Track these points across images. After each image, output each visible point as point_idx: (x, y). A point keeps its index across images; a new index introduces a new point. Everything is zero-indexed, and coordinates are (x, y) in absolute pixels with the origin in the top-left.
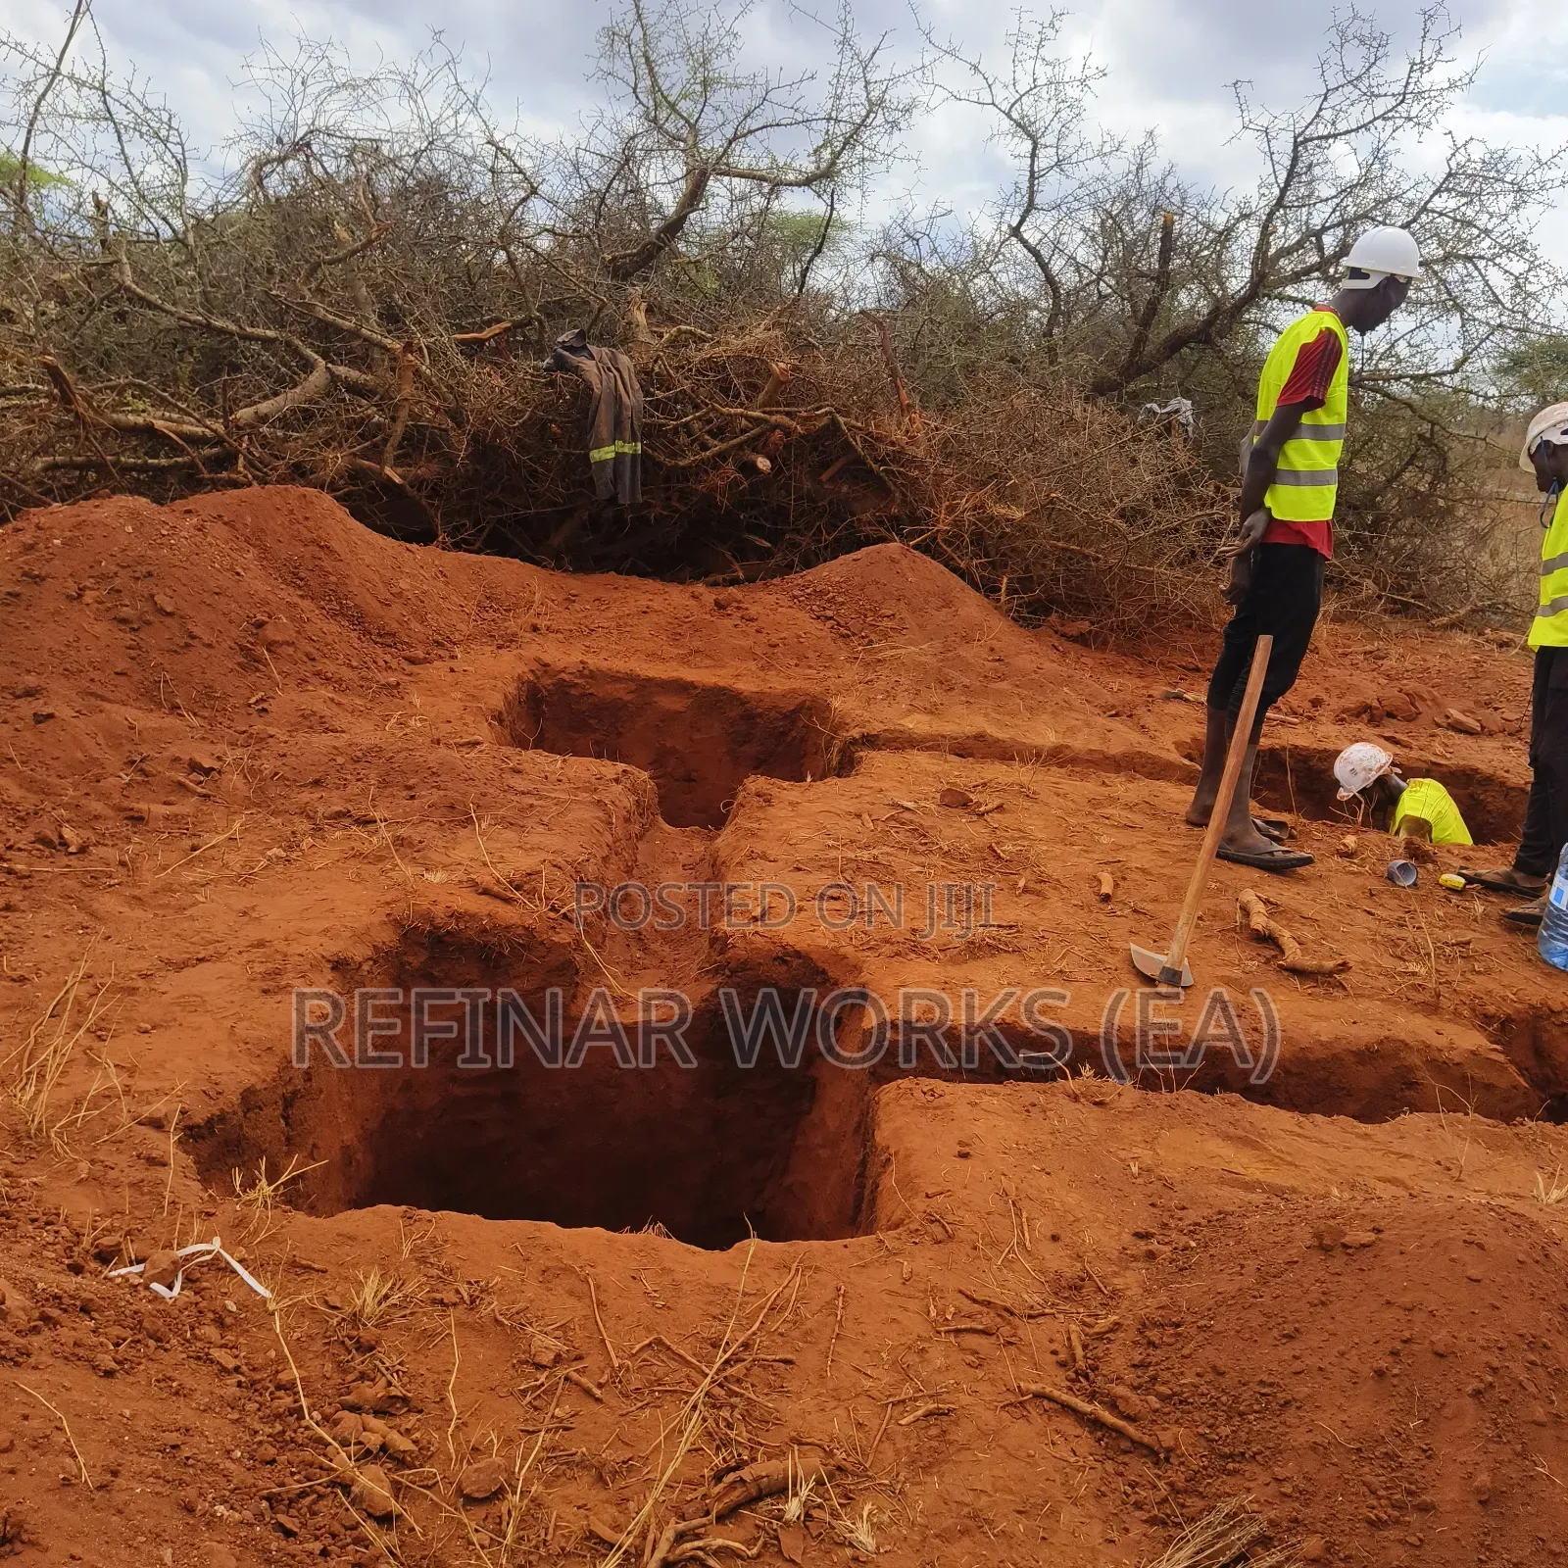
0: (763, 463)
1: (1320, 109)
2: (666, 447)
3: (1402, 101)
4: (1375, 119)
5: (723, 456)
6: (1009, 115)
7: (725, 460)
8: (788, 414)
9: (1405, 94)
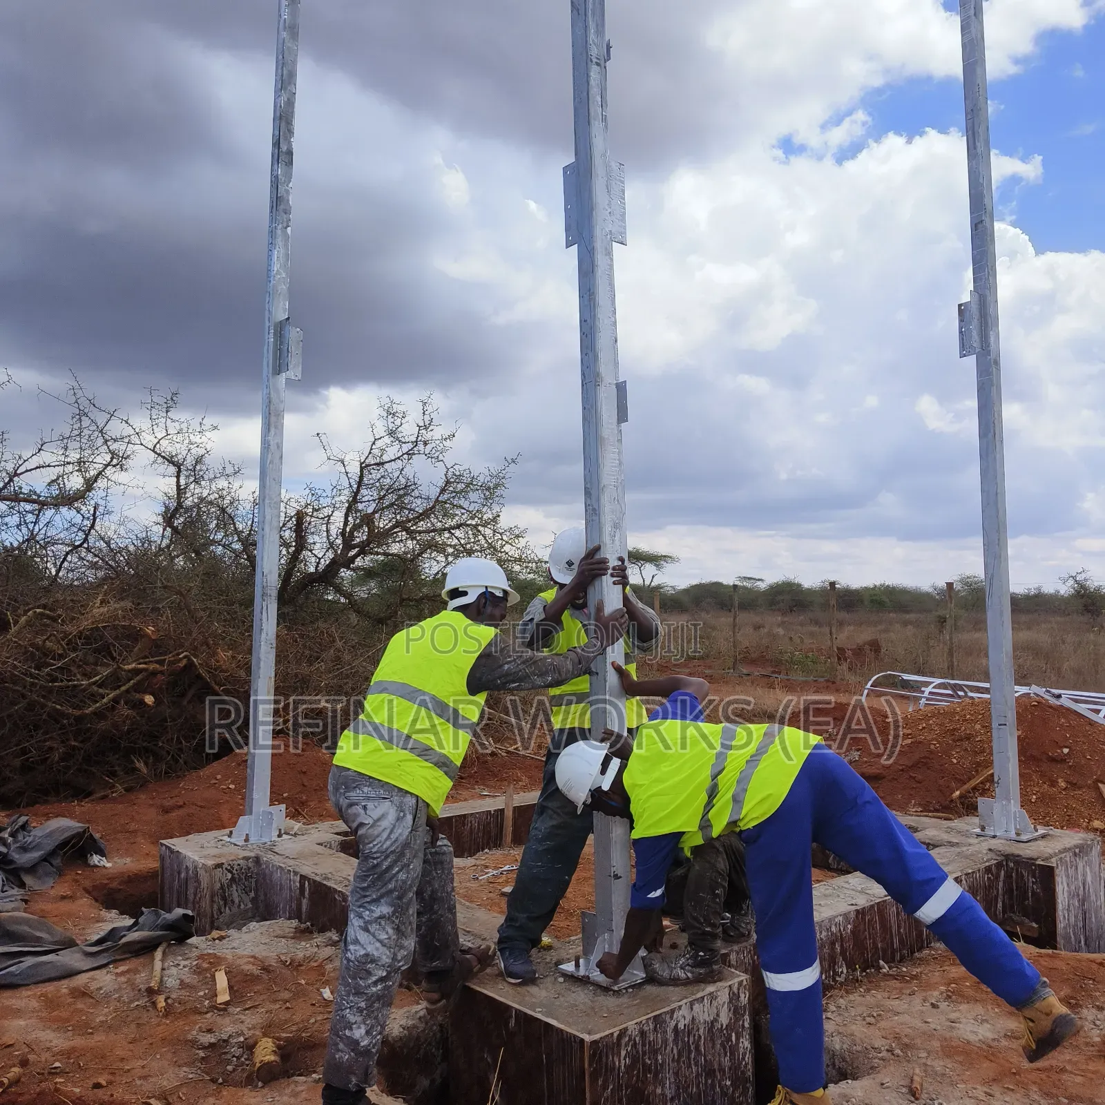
0: (149, 699)
1: (371, 449)
2: (69, 701)
3: (416, 445)
4: (403, 454)
5: (116, 700)
6: (153, 451)
7: (118, 703)
8: (157, 662)
9: (416, 442)
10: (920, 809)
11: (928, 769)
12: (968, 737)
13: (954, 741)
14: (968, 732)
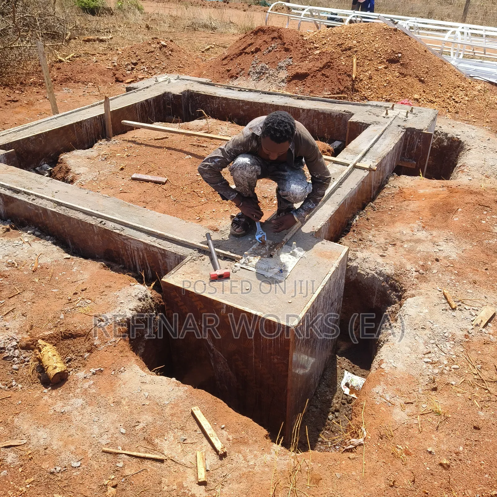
10: (330, 93)
11: (331, 69)
12: (350, 48)
13: (342, 51)
14: (350, 45)
